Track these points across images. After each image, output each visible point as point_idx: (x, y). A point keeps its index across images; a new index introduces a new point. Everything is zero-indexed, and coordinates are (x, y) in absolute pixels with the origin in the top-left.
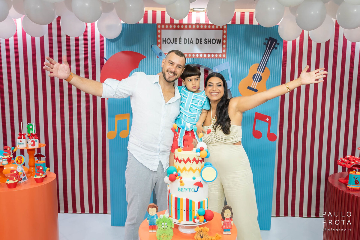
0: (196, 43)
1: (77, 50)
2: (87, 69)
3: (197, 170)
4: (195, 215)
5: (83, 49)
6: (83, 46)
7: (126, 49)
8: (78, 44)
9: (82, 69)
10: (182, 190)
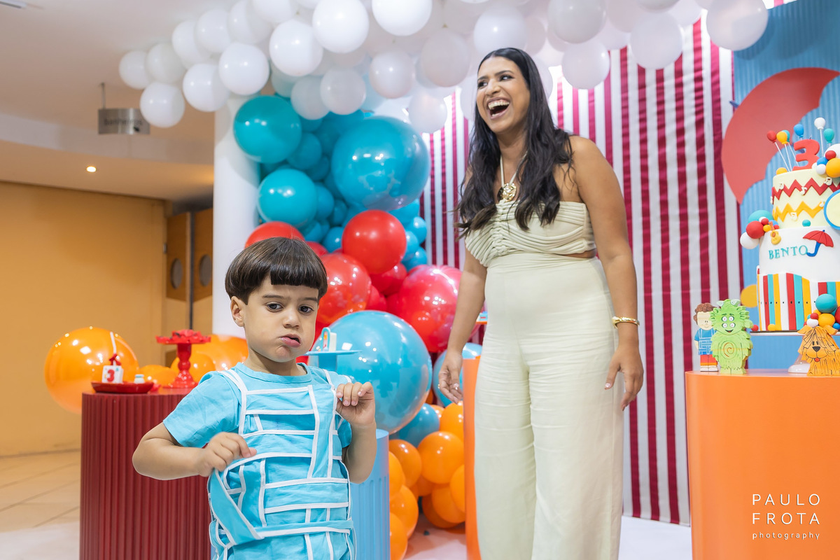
5: (693, 103)
9: (691, 151)
10: (776, 254)
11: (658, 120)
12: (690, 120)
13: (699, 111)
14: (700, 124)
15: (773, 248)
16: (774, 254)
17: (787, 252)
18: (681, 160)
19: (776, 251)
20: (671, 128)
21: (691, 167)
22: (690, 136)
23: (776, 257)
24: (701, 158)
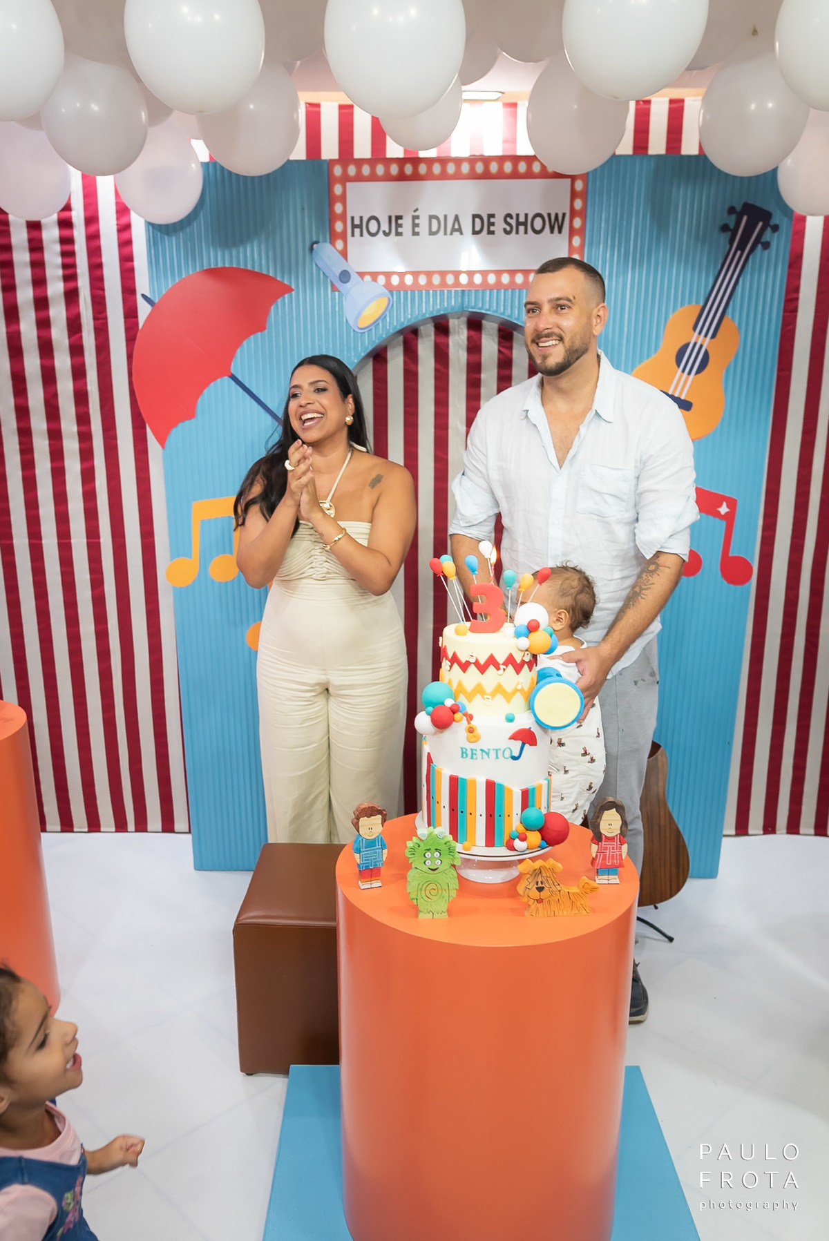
0: (475, 232)
3: (518, 693)
4: (514, 829)
5: (59, 260)
7: (220, 259)
10: (472, 754)
12: (56, 287)
15: (469, 746)
16: (469, 753)
17: (488, 754)
19: (472, 750)
23: (472, 758)
24: (76, 350)
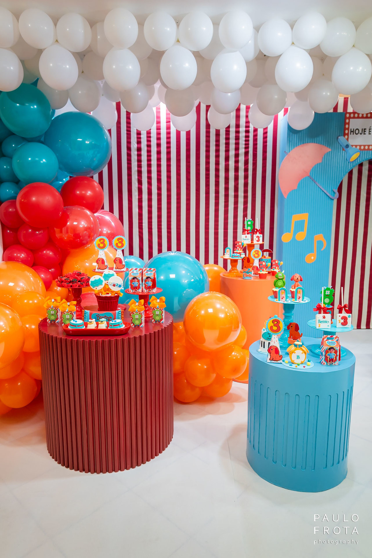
1: (237, 144)
2: (247, 166)
5: (244, 142)
6: (244, 139)
8: (239, 137)
9: (241, 165)
11: (226, 147)
12: (242, 151)
13: (247, 147)
14: (246, 154)
18: (237, 169)
20: (232, 153)
21: (241, 174)
22: (242, 158)
24: (246, 170)
